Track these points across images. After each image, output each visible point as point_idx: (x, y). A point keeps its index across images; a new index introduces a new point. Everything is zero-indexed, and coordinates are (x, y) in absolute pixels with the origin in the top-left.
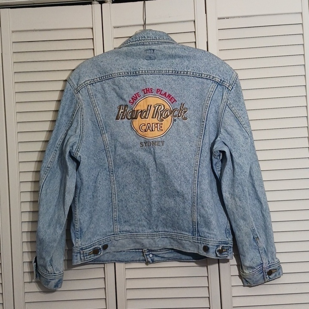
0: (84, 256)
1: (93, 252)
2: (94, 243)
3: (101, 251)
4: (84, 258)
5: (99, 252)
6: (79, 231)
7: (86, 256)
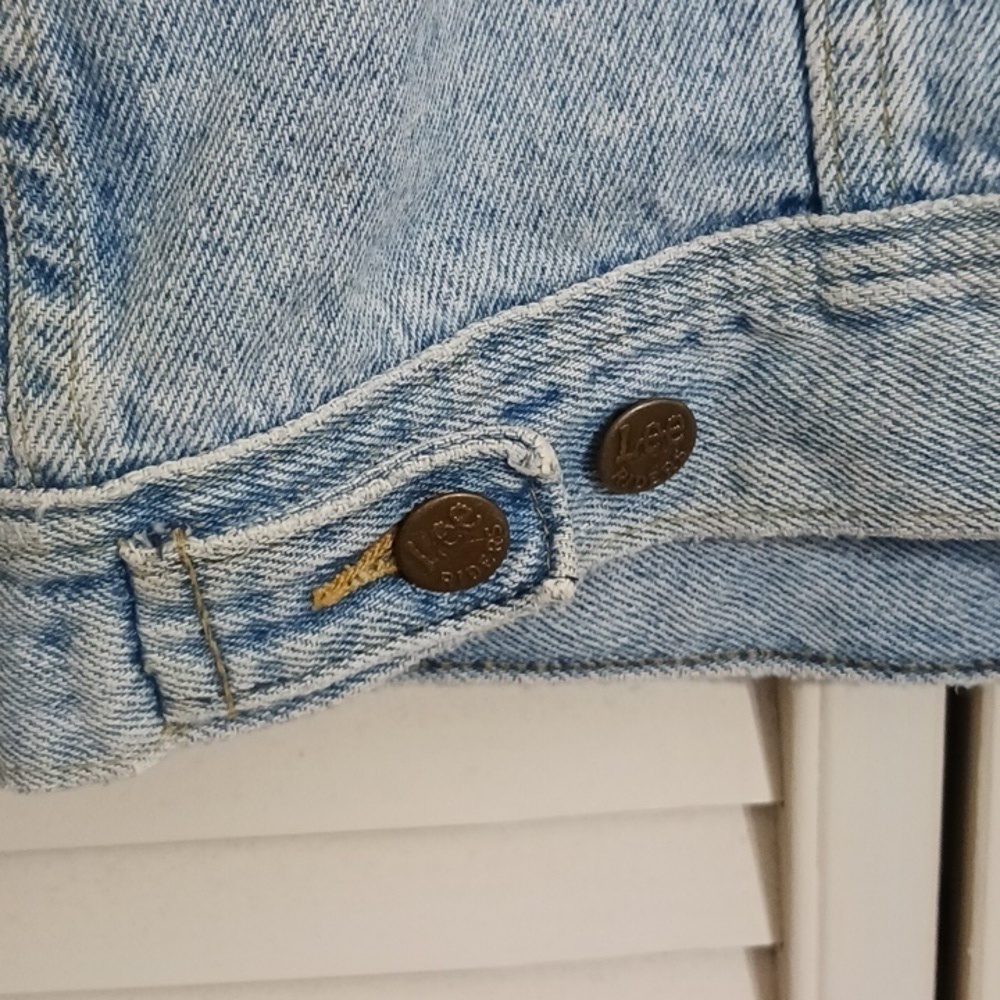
0: (210, 645)
1: (396, 553)
2: (401, 392)
3: (551, 527)
4: (222, 678)
5: (508, 546)
6: (70, 128)
7: (259, 633)
